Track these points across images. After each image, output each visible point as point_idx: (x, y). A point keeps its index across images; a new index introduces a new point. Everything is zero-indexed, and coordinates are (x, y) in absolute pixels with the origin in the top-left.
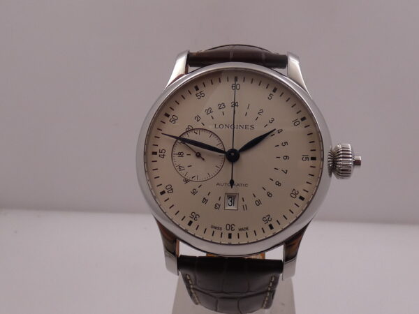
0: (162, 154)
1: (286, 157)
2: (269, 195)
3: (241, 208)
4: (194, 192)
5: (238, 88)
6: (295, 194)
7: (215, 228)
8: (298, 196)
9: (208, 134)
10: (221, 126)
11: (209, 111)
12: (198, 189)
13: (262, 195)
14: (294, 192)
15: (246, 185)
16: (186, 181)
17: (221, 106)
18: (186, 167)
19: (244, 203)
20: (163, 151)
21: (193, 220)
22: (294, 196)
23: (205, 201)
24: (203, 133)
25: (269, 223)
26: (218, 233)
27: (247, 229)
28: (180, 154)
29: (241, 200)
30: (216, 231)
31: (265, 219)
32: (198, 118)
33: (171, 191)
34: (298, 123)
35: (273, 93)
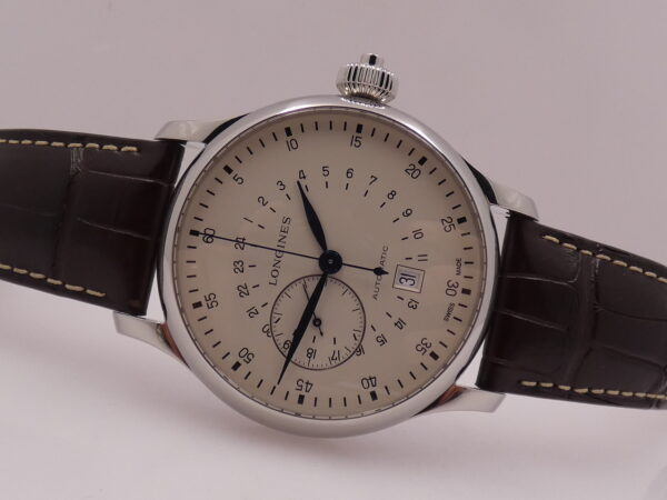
0: (304, 385)
1: (349, 173)
2: (407, 213)
3: (421, 265)
4: (382, 341)
5: (211, 233)
6: (415, 170)
7: (448, 314)
8: (418, 166)
9: (284, 299)
10: (275, 273)
11: (243, 291)
12: (377, 333)
14: (411, 172)
15: (385, 250)
16: (359, 350)
17: (239, 267)
18: (336, 348)
19: (415, 258)
20: (300, 383)
21: (429, 351)
22: (417, 172)
23: (400, 324)
24: (280, 308)
25: (455, 222)
26: (457, 311)
27: (459, 261)
28: (311, 354)
29: (409, 263)
30: (453, 314)
31: (448, 228)
32: (252, 313)
33: (372, 380)
34: (293, 142)
35: (233, 174)
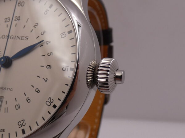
1: (49, 67)
2: (28, 100)
3: (3, 110)
5: (23, 5)
6: (51, 102)
8: (52, 104)
10: (4, 37)
13: (22, 101)
14: (49, 100)
15: (11, 90)
17: (7, 20)
19: (6, 106)
22: (49, 104)
25: (23, 128)
27: (3, 130)
29: (4, 102)
31: (20, 124)
34: (64, 35)
35: (49, 9)
